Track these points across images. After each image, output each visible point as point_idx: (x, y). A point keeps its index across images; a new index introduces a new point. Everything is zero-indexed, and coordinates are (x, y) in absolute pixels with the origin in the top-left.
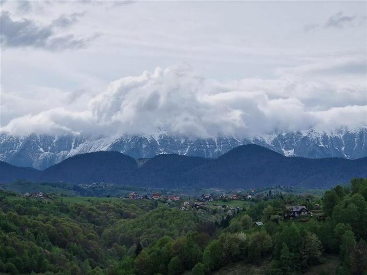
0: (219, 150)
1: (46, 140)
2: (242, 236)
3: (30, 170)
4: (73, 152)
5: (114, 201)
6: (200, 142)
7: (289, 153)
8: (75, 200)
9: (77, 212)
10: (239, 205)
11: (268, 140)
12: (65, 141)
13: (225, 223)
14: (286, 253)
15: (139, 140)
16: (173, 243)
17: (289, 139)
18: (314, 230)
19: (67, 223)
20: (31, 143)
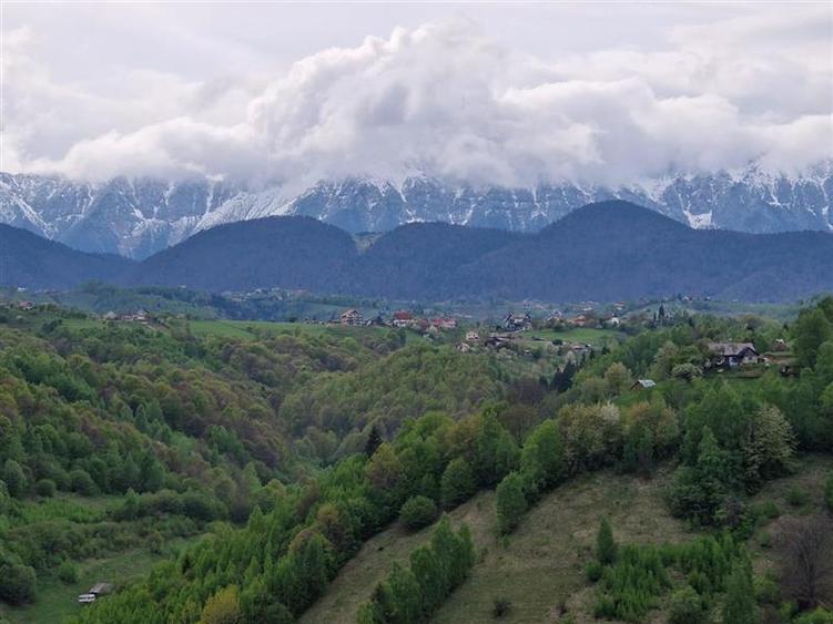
0: (542, 214)
1: (148, 192)
2: (610, 411)
3: (112, 261)
4: (210, 219)
5: (308, 330)
6: (497, 196)
7: (701, 221)
8: (216, 329)
9: (224, 356)
10: (593, 339)
11: (653, 191)
12: (192, 195)
13: (563, 381)
14: (709, 450)
15: (360, 192)
16: (451, 427)
17: (701, 190)
18: (773, 398)
19: (204, 381)
20: (115, 198)
